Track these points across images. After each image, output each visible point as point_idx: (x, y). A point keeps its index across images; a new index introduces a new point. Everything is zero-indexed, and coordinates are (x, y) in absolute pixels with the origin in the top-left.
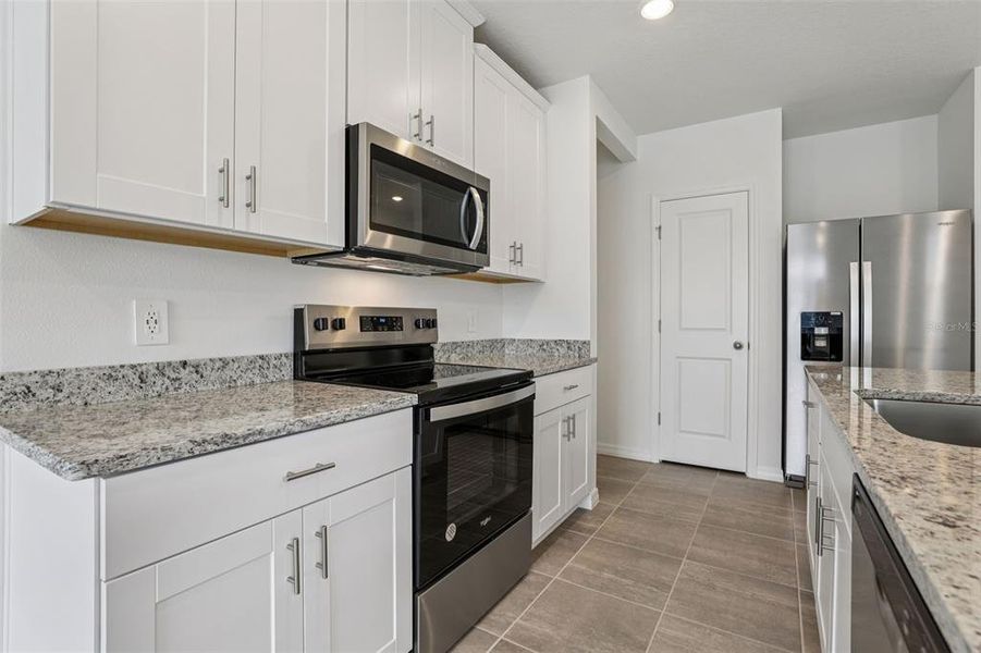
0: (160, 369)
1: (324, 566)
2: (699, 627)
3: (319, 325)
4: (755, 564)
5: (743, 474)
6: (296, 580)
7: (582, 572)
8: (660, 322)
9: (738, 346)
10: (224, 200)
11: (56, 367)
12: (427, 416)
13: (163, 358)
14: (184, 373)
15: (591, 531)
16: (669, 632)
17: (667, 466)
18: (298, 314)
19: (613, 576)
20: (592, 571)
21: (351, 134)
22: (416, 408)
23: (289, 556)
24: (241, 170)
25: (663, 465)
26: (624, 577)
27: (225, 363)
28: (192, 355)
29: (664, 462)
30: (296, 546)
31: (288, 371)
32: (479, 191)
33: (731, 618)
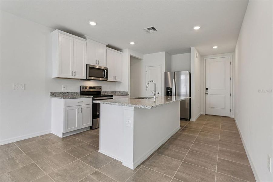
0: (65, 93)
1: (82, 112)
3: (83, 88)
6: (79, 112)
9: (158, 93)
10: (72, 75)
11: (56, 92)
12: (94, 98)
13: (65, 92)
14: (67, 93)
18: (81, 87)
21: (87, 65)
22: (93, 98)
23: (78, 110)
24: (74, 72)
27: (72, 92)
28: (68, 91)
30: (79, 109)
31: (79, 94)
32: (106, 70)
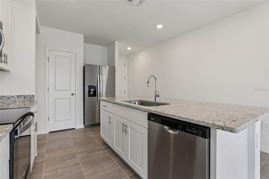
2: (93, 167)
4: (92, 148)
5: (74, 129)
7: (51, 175)
8: (48, 88)
9: (73, 94)
15: (42, 162)
16: (88, 173)
17: (52, 133)
19: (62, 170)
20: (54, 173)
25: (50, 133)
26: (65, 168)
29: (50, 132)
33: (97, 161)
